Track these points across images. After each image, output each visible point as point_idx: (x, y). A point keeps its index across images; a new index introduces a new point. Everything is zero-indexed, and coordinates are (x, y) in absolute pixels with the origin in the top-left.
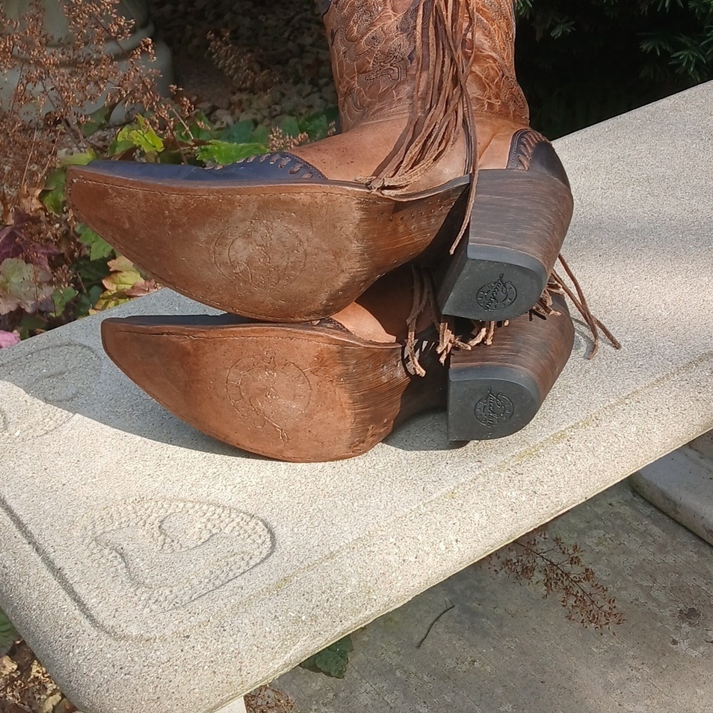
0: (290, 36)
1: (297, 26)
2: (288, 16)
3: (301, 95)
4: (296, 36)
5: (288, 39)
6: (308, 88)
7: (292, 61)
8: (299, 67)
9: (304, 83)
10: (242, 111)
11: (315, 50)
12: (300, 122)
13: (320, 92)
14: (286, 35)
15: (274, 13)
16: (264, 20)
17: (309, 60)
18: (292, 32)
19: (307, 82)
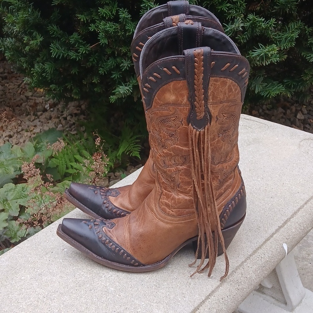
0: (21, 92)
1: (24, 87)
2: (19, 83)
3: (30, 121)
4: (24, 92)
5: (20, 93)
6: (33, 117)
7: (24, 104)
8: (28, 107)
9: (30, 115)
10: (4, 131)
11: (33, 98)
12: (34, 144)
13: (39, 118)
14: (19, 92)
15: (12, 82)
16: (8, 86)
17: (31, 103)
18: (22, 91)
19: (32, 115)
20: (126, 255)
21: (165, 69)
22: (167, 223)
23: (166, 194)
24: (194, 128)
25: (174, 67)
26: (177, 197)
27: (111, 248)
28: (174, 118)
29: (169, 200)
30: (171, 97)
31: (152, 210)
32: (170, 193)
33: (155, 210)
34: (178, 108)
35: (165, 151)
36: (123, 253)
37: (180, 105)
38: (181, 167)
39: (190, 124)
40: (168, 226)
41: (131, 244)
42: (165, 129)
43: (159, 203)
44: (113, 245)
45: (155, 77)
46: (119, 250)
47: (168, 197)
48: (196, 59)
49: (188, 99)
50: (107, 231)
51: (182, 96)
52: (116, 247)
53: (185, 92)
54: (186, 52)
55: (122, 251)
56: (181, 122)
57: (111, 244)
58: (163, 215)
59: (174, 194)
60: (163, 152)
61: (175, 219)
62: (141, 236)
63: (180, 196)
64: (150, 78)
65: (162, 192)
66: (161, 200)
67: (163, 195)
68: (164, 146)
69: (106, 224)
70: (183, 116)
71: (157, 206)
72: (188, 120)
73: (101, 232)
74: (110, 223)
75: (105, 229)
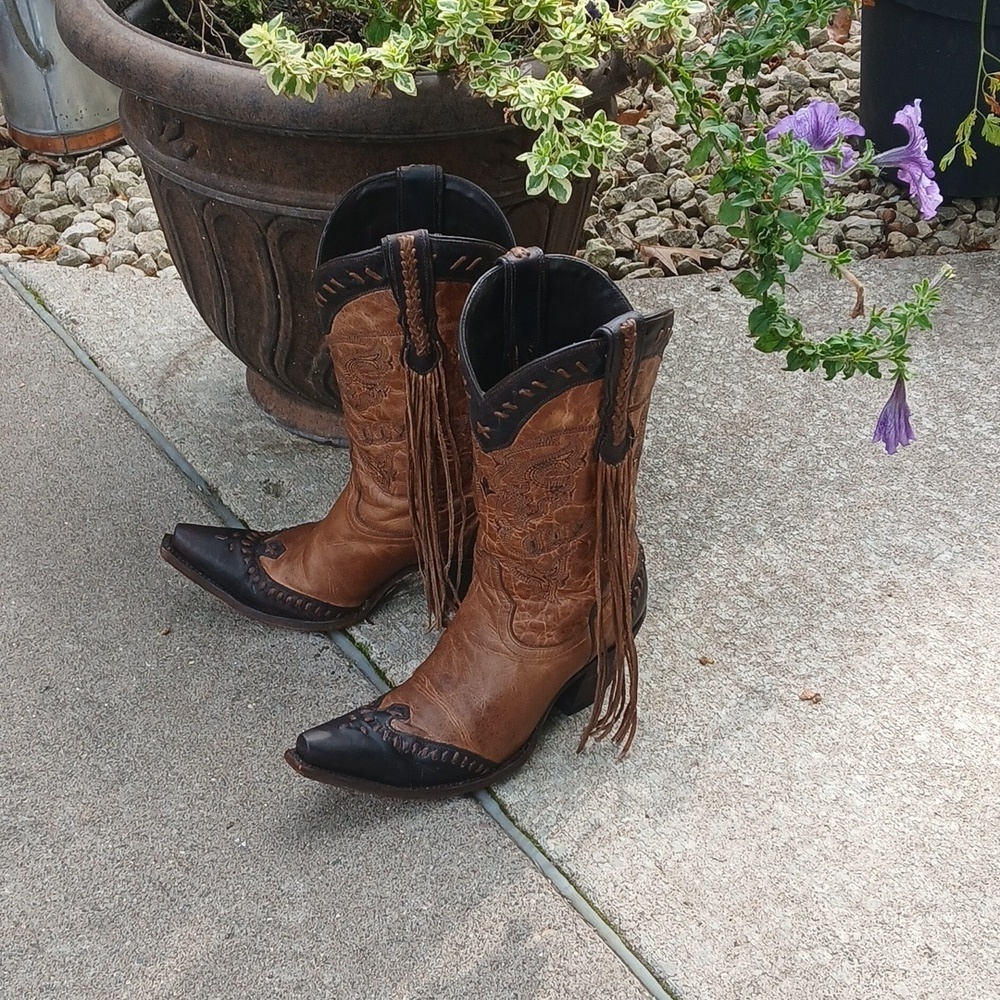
20: (466, 758)
21: (561, 370)
22: (540, 663)
24: (608, 464)
25: (578, 363)
26: (557, 606)
27: (430, 759)
28: (566, 456)
29: (539, 615)
31: (495, 649)
32: (540, 602)
33: (502, 645)
36: (461, 759)
37: (581, 428)
38: (571, 545)
39: (601, 459)
40: (545, 669)
41: (471, 734)
42: (541, 480)
43: (511, 629)
44: (430, 750)
45: (533, 388)
46: (450, 756)
49: (599, 413)
50: (403, 726)
51: (588, 410)
52: (441, 752)
53: (595, 403)
55: (456, 754)
57: (426, 749)
58: (527, 650)
59: (548, 602)
61: (557, 650)
63: (565, 602)
64: (522, 391)
65: (516, 604)
66: (515, 622)
67: (521, 610)
68: (535, 514)
69: (390, 715)
70: (586, 447)
71: (508, 635)
72: (596, 452)
73: (393, 734)
74: (392, 708)
75: (396, 725)
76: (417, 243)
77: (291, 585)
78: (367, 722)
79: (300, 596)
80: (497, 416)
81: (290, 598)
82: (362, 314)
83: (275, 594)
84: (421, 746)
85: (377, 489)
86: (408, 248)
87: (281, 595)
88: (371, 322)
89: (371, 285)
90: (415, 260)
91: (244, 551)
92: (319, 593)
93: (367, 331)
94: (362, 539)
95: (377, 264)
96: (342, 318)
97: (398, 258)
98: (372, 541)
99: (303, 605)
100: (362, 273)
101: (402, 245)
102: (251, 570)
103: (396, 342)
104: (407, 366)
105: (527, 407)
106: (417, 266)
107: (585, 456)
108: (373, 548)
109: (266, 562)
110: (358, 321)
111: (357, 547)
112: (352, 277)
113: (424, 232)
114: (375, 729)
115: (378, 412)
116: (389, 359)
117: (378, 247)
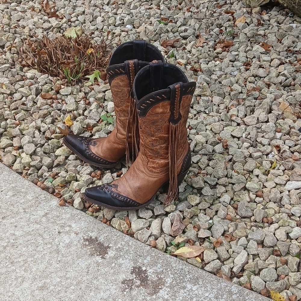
20: (131, 201)
21: (158, 97)
22: (154, 177)
23: (152, 162)
24: (173, 124)
25: (163, 95)
26: (160, 162)
27: (121, 200)
28: (161, 121)
29: (155, 164)
30: (160, 110)
31: (143, 172)
32: (155, 160)
33: (144, 171)
34: (164, 115)
35: (154, 138)
36: (130, 201)
37: (165, 113)
38: (163, 146)
39: (171, 123)
40: (155, 179)
41: (133, 195)
42: (154, 127)
43: (147, 167)
44: (122, 198)
45: (150, 101)
46: (127, 200)
47: (154, 163)
48: (177, 90)
49: (170, 110)
50: (115, 190)
51: (167, 109)
52: (124, 198)
53: (169, 107)
54: (171, 86)
55: (129, 200)
56: (165, 122)
57: (120, 197)
58: (151, 173)
59: (157, 161)
60: (152, 139)
61: (159, 174)
62: (139, 188)
63: (162, 161)
64: (147, 101)
65: (149, 160)
66: (148, 165)
67: (150, 162)
68: (153, 136)
69: (112, 186)
70: (167, 119)
71: (146, 169)
72: (170, 121)
73: (112, 192)
74: (113, 185)
75: (113, 189)
76: (134, 63)
77: (97, 154)
78: (105, 188)
79: (100, 158)
80: (141, 108)
81: (97, 158)
82: (119, 81)
83: (93, 156)
84: (119, 196)
85: (122, 130)
86: (132, 65)
87: (94, 156)
88: (121, 84)
89: (121, 73)
90: (134, 68)
91: (86, 143)
92: (104, 157)
93: (120, 86)
94: (117, 143)
95: (123, 68)
96: (113, 82)
97: (129, 67)
98: (120, 144)
99: (100, 160)
100: (119, 70)
101: (130, 64)
102: (87, 149)
103: (128, 90)
104: (131, 97)
105: (149, 106)
106: (134, 69)
107: (166, 121)
108: (120, 146)
109: (92, 147)
110: (118, 83)
111: (116, 145)
112: (116, 71)
113: (136, 60)
114: (107, 190)
115: (123, 109)
116: (126, 94)
117: (124, 63)
